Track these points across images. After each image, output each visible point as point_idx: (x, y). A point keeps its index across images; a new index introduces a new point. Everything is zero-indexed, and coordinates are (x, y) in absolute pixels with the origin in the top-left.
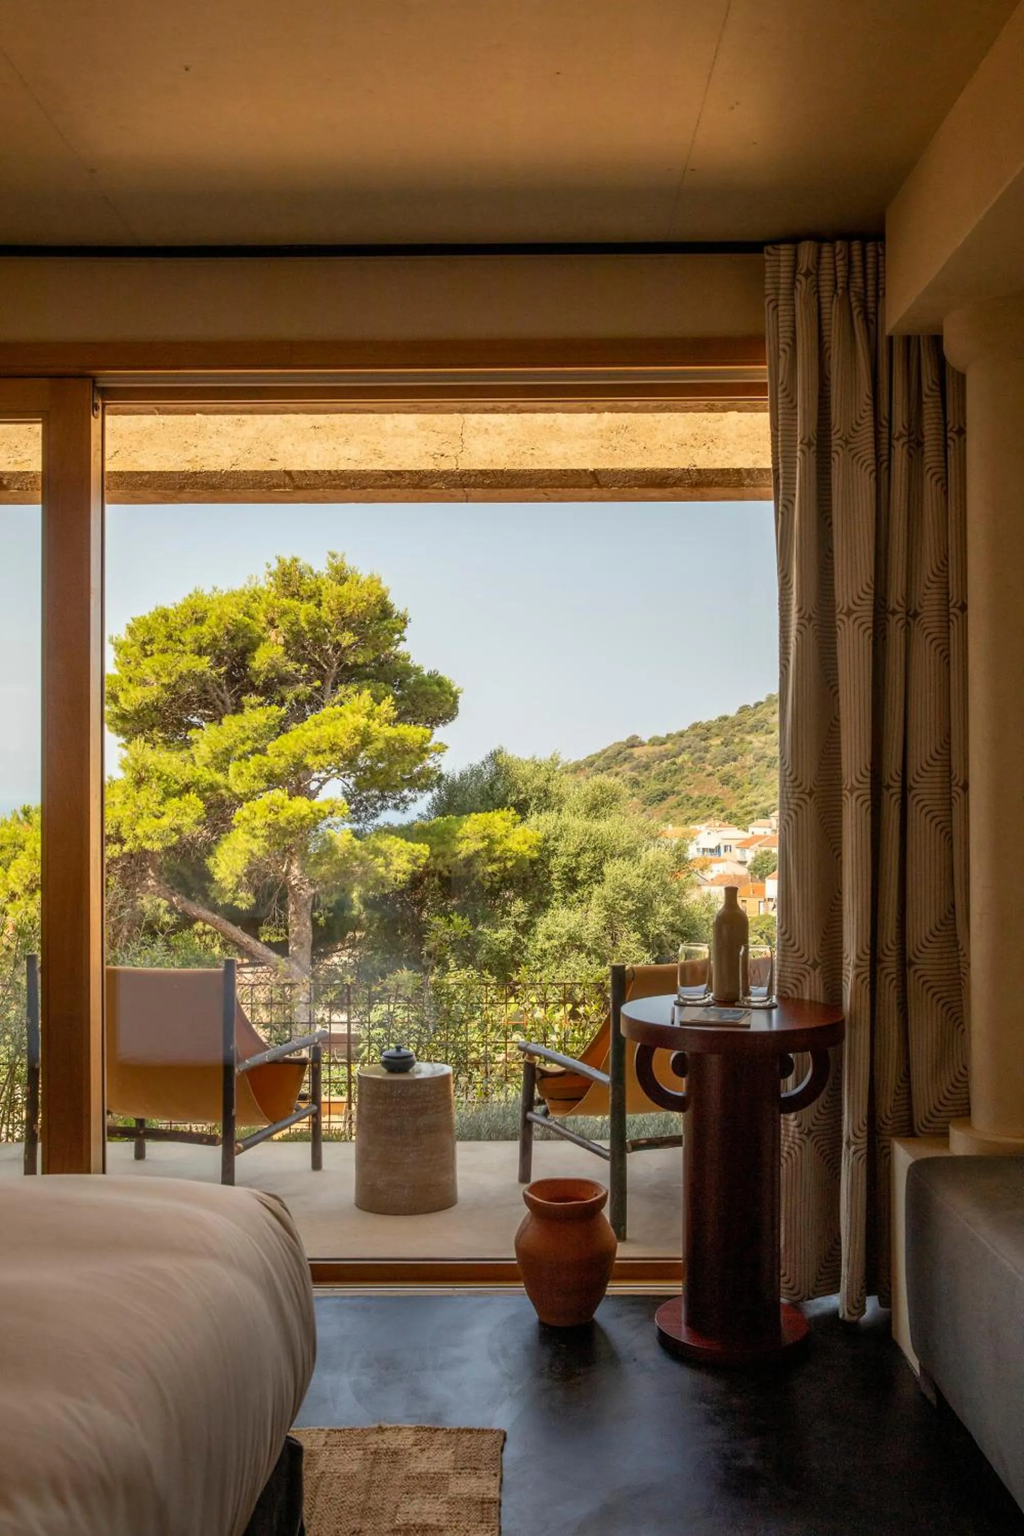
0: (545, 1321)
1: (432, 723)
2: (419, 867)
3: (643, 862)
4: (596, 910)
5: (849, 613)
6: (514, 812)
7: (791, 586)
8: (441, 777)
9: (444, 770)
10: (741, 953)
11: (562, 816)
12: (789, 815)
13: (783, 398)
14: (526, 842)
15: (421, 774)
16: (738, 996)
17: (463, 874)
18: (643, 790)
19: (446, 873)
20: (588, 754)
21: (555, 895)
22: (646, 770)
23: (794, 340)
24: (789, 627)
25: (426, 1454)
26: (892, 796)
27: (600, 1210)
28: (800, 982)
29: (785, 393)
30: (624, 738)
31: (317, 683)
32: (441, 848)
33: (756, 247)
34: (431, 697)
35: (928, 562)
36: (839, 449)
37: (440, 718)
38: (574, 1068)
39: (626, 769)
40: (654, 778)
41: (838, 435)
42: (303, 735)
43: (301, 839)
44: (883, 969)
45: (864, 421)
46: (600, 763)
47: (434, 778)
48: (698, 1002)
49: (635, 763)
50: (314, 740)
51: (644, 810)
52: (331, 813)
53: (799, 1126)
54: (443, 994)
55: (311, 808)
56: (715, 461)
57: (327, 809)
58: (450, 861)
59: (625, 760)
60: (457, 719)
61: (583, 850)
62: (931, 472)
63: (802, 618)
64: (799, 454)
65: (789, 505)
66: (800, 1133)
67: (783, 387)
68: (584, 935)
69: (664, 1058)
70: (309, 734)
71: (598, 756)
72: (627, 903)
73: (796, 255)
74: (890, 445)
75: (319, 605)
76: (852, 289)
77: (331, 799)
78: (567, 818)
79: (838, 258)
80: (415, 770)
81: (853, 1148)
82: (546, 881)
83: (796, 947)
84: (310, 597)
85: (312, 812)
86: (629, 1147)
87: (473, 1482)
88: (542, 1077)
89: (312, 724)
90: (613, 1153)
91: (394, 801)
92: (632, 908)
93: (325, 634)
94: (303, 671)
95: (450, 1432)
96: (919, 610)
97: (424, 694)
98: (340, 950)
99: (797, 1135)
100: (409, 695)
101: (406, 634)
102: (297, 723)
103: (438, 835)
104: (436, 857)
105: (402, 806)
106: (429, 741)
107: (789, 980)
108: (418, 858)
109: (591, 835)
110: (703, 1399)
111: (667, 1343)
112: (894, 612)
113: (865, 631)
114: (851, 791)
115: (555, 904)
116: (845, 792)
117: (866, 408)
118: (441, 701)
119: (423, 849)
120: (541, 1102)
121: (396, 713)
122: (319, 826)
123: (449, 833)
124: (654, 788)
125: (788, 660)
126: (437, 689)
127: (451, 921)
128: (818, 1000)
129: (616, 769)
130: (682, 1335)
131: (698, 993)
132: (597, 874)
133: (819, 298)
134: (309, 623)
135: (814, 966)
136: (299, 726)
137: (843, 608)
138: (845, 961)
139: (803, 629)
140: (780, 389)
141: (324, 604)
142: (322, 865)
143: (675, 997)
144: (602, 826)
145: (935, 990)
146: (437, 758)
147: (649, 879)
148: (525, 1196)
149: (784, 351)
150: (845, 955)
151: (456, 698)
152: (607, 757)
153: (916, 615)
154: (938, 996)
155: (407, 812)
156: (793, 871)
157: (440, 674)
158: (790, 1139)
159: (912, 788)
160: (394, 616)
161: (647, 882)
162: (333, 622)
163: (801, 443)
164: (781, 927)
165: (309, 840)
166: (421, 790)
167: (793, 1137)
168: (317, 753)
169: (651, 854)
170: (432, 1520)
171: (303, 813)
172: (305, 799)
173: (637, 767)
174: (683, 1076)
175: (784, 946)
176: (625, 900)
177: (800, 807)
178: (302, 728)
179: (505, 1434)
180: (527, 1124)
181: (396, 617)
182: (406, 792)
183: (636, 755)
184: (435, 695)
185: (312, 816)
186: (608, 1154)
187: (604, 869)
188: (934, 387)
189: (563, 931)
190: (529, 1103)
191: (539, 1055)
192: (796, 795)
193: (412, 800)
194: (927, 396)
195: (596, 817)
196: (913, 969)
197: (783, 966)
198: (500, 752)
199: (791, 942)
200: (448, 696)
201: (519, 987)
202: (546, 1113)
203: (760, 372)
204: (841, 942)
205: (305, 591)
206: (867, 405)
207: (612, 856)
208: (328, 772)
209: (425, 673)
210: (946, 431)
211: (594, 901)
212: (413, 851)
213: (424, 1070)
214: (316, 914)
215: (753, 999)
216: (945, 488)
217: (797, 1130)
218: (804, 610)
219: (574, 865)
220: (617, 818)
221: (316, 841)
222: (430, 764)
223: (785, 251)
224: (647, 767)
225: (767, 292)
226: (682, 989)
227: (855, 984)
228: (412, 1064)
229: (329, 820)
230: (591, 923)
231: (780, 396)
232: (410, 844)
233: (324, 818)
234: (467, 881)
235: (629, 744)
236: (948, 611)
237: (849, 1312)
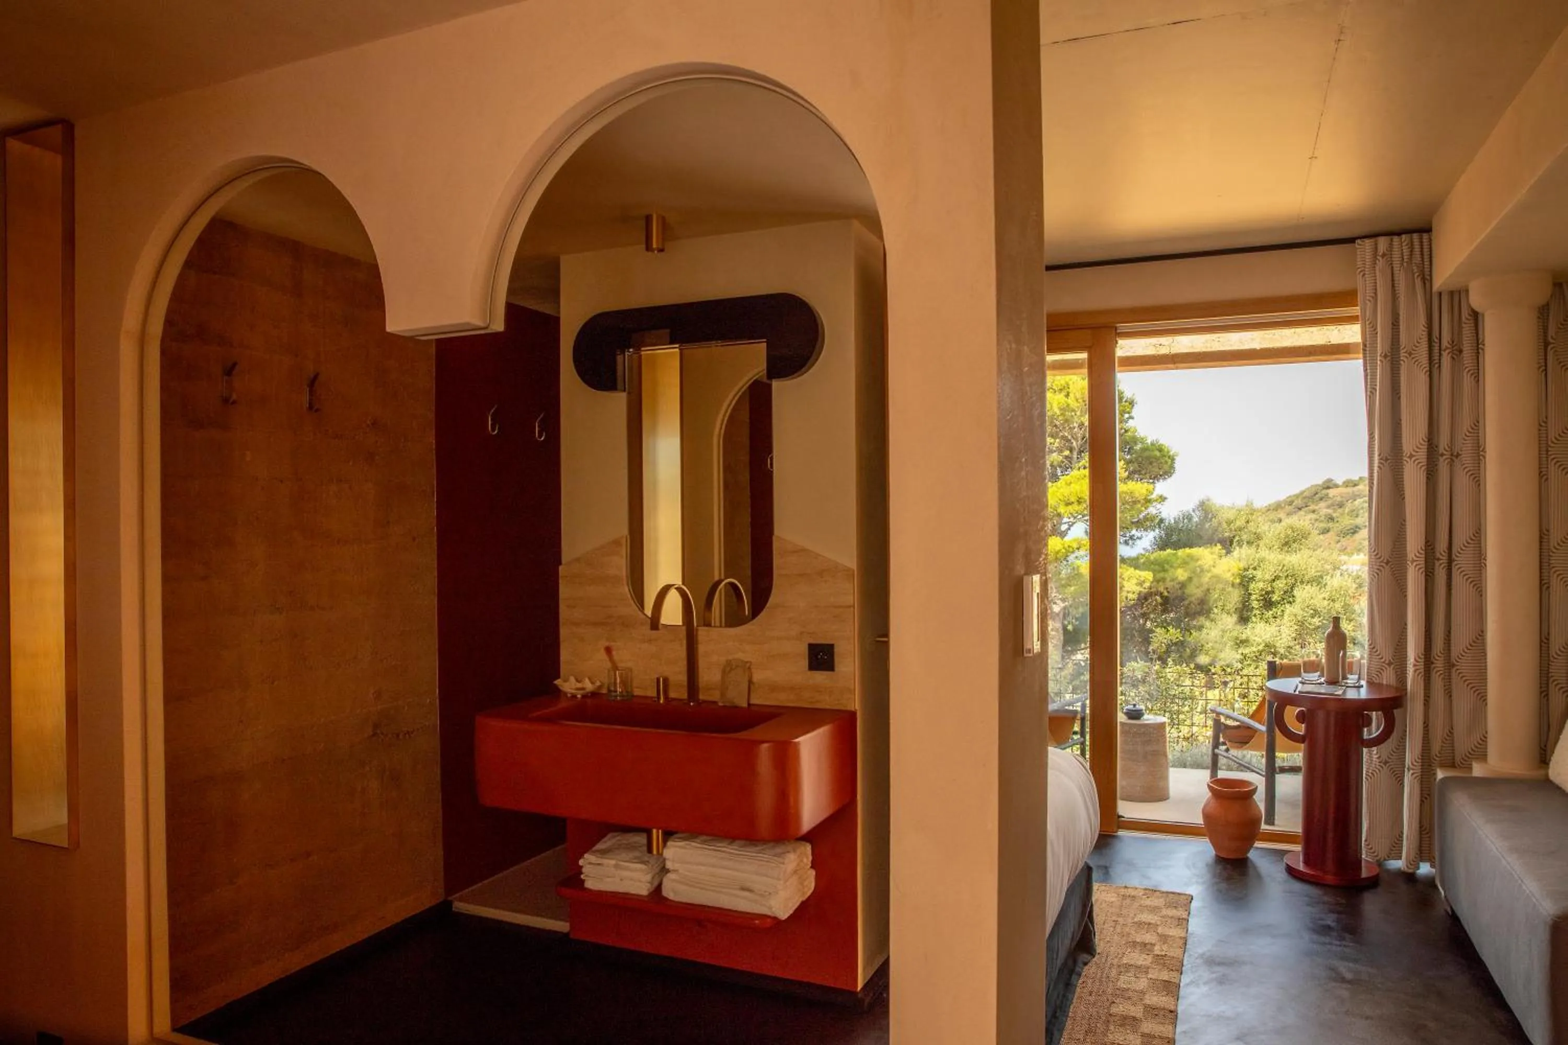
0: (1219, 854)
1: (1154, 478)
2: (1145, 588)
3: (1328, 588)
4: (1289, 624)
5: (1411, 456)
6: (1220, 547)
7: (1375, 441)
8: (1162, 521)
9: (1164, 515)
10: (1341, 655)
11: (1259, 550)
12: (1373, 575)
13: (1369, 328)
14: (1229, 571)
15: (1146, 519)
16: (1338, 679)
17: (1179, 594)
18: (1337, 525)
19: (1166, 594)
20: (1288, 495)
21: (1254, 613)
22: (1341, 507)
23: (1376, 293)
24: (1373, 464)
25: (1150, 899)
26: (1441, 565)
27: (1252, 796)
28: (1380, 673)
29: (1371, 325)
30: (1320, 481)
31: (1067, 453)
32: (1162, 575)
33: (1351, 240)
34: (1154, 460)
35: (1465, 423)
36: (1405, 360)
37: (1161, 476)
38: (1247, 723)
39: (1323, 509)
40: (1348, 514)
41: (1405, 350)
42: (1057, 492)
43: (1056, 567)
44: (1434, 668)
45: (1422, 340)
46: (1298, 502)
47: (1157, 521)
48: (1314, 682)
49: (1330, 502)
50: (1066, 495)
51: (1338, 542)
52: (1078, 549)
53: (1379, 758)
54: (1162, 677)
55: (1063, 544)
56: (1344, 338)
57: (1075, 545)
58: (1169, 584)
59: (1321, 499)
60: (1174, 476)
61: (1277, 578)
62: (1467, 370)
63: (1381, 459)
64: (1379, 362)
65: (1374, 391)
66: (1380, 762)
67: (1369, 322)
68: (1278, 645)
69: (1291, 713)
70: (1062, 490)
71: (1297, 496)
72: (1314, 620)
73: (1376, 244)
74: (1440, 355)
75: (1067, 395)
76: (1414, 262)
77: (1078, 539)
78: (1264, 553)
79: (1404, 244)
80: (1141, 516)
81: (1411, 772)
82: (1247, 601)
83: (1378, 652)
84: (1061, 390)
85: (1064, 548)
86: (1278, 770)
87: (1175, 911)
88: (1225, 729)
89: (1064, 483)
90: (1267, 773)
91: (1124, 539)
92: (1318, 624)
93: (1072, 416)
94: (1056, 445)
95: (1163, 892)
96: (1460, 453)
97: (1148, 458)
98: (1083, 649)
99: (1378, 764)
100: (1137, 459)
101: (1133, 414)
102: (1053, 482)
103: (1159, 564)
104: (1158, 581)
105: (1130, 542)
106: (1152, 494)
107: (1373, 672)
108: (1144, 582)
109: (1284, 566)
110: (1307, 896)
111: (1292, 872)
112: (1442, 455)
113: (1421, 468)
114: (1413, 561)
115: (1254, 619)
116: (1408, 562)
117: (1424, 333)
118: (1161, 463)
119: (1148, 575)
120: (1224, 744)
121: (1127, 473)
122: (1068, 559)
123: (1168, 563)
124: (1348, 523)
125: (1373, 483)
126: (1158, 454)
127: (1168, 631)
128: (1391, 684)
129: (1312, 507)
130: (1301, 867)
131: (1314, 676)
132: (1289, 596)
133: (1392, 267)
134: (1061, 409)
135: (1390, 664)
136: (1054, 484)
137: (1407, 454)
138: (1409, 662)
139: (1381, 466)
140: (1367, 323)
141: (1071, 395)
142: (1070, 586)
143: (1300, 679)
144: (1293, 559)
145: (1468, 682)
146: (1159, 506)
147: (1333, 601)
148: (1208, 785)
149: (1369, 301)
150: (1408, 659)
151: (1173, 460)
152: (1305, 498)
153: (1458, 455)
154: (1471, 686)
155: (1135, 547)
156: (1375, 608)
157: (1161, 442)
158: (1374, 766)
159: (1454, 561)
160: (1124, 400)
161: (1332, 603)
162: (1078, 407)
163: (1380, 355)
164: (1369, 641)
165: (1061, 568)
166: (1146, 530)
167: (1375, 764)
168: (1068, 504)
169: (1334, 582)
170: (1153, 922)
171: (1057, 549)
172: (1058, 538)
173: (1332, 505)
174: (1303, 723)
175: (1370, 651)
176: (1313, 617)
177: (1381, 571)
178: (1056, 486)
179: (1192, 897)
180: (1215, 757)
181: (1126, 401)
182: (1134, 532)
183: (1331, 495)
184: (1157, 459)
185: (1063, 551)
186: (1264, 773)
187: (1295, 592)
188: (1469, 318)
189: (1260, 641)
190: (1216, 745)
191: (1223, 714)
192: (1378, 564)
193: (1138, 538)
194: (1465, 323)
195: (1287, 552)
196: (1455, 669)
197: (1370, 664)
198: (1208, 500)
199: (1375, 650)
200: (1167, 459)
201: (1215, 676)
202: (1227, 750)
203: (1356, 310)
204: (1406, 651)
205: (1057, 385)
206: (1424, 331)
207: (1302, 582)
208: (1075, 518)
209: (1149, 441)
210: (1478, 344)
211: (1286, 617)
212: (1140, 576)
213: (1149, 718)
214: (1066, 623)
215: (1349, 681)
216: (1476, 379)
217: (1377, 760)
218: (1382, 455)
219: (1270, 589)
220: (1306, 553)
221: (1067, 569)
222: (1152, 510)
223: (1368, 242)
224: (1341, 505)
225: (1358, 266)
226: (1303, 674)
227: (1414, 676)
228: (1143, 715)
229: (1077, 553)
230: (1284, 635)
231: (1367, 326)
232: (1137, 571)
233: (1073, 552)
234: (1182, 599)
235: (1325, 486)
236: (1479, 453)
237: (1407, 867)
